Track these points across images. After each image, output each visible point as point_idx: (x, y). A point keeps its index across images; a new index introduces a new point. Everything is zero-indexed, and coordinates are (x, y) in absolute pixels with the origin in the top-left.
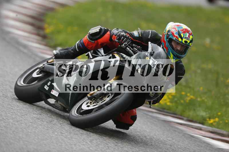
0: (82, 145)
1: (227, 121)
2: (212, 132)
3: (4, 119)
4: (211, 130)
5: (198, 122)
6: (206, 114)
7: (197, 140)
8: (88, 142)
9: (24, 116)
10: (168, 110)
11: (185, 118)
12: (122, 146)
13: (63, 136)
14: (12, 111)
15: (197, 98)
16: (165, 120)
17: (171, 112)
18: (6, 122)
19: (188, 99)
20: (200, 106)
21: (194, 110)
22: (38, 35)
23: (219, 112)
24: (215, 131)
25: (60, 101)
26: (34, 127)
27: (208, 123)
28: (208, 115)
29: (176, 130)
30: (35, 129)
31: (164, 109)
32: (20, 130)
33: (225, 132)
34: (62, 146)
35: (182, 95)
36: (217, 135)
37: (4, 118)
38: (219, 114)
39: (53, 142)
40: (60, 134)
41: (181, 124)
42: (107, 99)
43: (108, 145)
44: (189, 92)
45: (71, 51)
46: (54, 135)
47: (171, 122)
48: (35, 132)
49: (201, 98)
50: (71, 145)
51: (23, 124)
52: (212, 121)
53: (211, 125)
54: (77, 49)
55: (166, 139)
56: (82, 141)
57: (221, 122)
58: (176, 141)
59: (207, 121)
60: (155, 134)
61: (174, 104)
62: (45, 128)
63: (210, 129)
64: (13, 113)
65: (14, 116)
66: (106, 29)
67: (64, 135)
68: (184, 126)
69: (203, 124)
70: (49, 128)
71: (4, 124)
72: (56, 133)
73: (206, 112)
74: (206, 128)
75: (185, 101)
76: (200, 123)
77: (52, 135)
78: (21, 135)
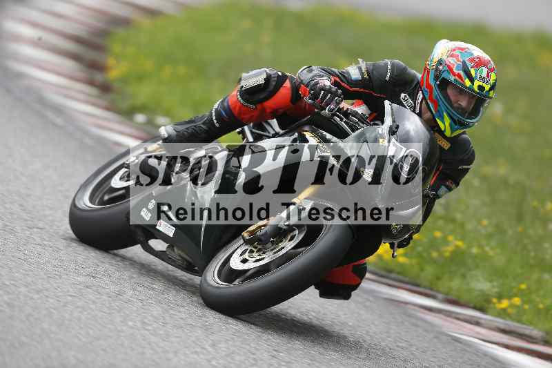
0: (192, 353)
1: (541, 306)
2: (504, 331)
3: (5, 284)
4: (502, 326)
5: (472, 305)
6: (493, 287)
7: (468, 349)
8: (207, 347)
9: (54, 278)
10: (399, 273)
11: (440, 296)
12: (287, 359)
13: (147, 330)
14: (26, 266)
15: (470, 247)
16: (393, 298)
17: (407, 279)
18: (10, 291)
19: (450, 248)
20: (477, 267)
21: (464, 276)
22: (91, 83)
23: (522, 283)
24: (513, 329)
25: (179, 248)
26: (78, 307)
27: (495, 308)
28: (496, 290)
29: (419, 323)
30: (80, 312)
31: (390, 271)
32: (44, 312)
33: (535, 333)
34: (143, 353)
35: (435, 238)
36: (517, 337)
37: (7, 283)
38: (523, 286)
39: (122, 345)
40: (139, 324)
41: (430, 309)
42: (288, 246)
43: (254, 356)
44: (452, 232)
45: (202, 126)
46: (124, 328)
47: (406, 303)
48: (79, 319)
49: (480, 246)
50: (165, 352)
51: (52, 298)
52: (505, 304)
53: (503, 313)
54: (215, 121)
55: (394, 345)
56: (193, 345)
57: (526, 307)
58: (417, 349)
59: (494, 304)
60: (368, 332)
61: (414, 261)
62: (106, 310)
63: (500, 322)
64: (26, 271)
65: (29, 279)
66: (280, 74)
67: (150, 328)
68: (437, 315)
69: (482, 310)
70: (113, 311)
71: (6, 298)
72: (130, 323)
73: (491, 281)
74: (491, 320)
75: (441, 254)
76: (475, 308)
77: (119, 328)
78: (45, 326)
